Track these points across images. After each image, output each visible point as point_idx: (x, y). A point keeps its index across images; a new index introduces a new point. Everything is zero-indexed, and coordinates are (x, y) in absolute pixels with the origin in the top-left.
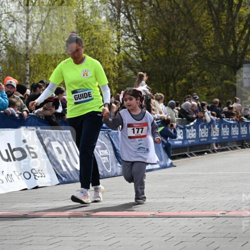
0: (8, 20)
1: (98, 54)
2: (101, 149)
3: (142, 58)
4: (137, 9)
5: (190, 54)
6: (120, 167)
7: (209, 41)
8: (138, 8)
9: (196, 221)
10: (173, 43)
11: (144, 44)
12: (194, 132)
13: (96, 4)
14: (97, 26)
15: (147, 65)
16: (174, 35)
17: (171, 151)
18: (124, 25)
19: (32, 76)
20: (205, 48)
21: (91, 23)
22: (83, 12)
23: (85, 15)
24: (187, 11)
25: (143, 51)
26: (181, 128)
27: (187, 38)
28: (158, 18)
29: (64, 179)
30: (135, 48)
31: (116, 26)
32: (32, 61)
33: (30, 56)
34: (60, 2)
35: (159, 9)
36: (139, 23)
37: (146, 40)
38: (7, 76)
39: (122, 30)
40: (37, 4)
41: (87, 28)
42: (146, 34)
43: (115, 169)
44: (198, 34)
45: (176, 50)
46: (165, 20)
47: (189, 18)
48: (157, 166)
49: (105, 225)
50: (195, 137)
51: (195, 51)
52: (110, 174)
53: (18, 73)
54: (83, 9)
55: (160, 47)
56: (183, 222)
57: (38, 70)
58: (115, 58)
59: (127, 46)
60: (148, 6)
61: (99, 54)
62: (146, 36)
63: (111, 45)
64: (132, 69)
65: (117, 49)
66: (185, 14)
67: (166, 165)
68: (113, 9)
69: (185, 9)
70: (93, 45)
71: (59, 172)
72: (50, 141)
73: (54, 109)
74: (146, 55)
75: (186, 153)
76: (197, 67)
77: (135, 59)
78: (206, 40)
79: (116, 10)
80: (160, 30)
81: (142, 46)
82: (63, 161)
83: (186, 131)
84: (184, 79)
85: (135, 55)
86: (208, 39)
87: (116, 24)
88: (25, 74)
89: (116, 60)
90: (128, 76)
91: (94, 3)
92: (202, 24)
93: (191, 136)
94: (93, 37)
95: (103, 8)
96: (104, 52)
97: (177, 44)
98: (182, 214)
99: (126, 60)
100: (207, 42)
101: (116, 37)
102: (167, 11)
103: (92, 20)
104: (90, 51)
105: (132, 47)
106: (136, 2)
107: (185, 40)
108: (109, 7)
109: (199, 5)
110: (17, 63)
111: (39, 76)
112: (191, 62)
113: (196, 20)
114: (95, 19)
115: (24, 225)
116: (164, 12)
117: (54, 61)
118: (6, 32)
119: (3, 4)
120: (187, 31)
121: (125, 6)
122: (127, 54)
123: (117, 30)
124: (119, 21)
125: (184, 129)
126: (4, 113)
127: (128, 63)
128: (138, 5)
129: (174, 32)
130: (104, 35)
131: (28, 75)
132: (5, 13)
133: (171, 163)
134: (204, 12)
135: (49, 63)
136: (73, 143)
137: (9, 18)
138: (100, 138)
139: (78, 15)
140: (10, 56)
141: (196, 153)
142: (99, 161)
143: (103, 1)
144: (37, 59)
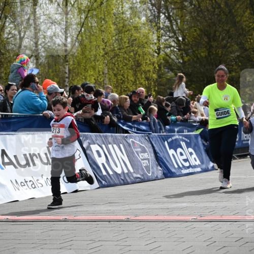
0: (47, 22)
1: (137, 55)
2: (141, 152)
3: (183, 60)
4: (177, 10)
5: (232, 55)
6: (160, 170)
7: (252, 41)
8: (178, 8)
9: (238, 226)
10: (214, 44)
11: (185, 44)
13: (136, 5)
14: (137, 27)
15: (188, 66)
16: (215, 35)
18: (164, 26)
19: (71, 79)
20: (248, 48)
21: (130, 23)
22: (123, 13)
23: (124, 16)
24: (228, 11)
25: (183, 52)
27: (229, 38)
28: (199, 18)
29: (103, 182)
30: (175, 49)
31: (156, 27)
32: (71, 63)
33: (69, 58)
34: (99, 3)
35: (200, 9)
36: (179, 24)
37: (186, 40)
38: (46, 78)
39: (162, 31)
40: (76, 6)
41: (126, 30)
42: (186, 35)
43: (156, 173)
44: (240, 34)
45: (217, 51)
46: (206, 20)
47: (231, 18)
48: (199, 169)
49: (146, 229)
50: (237, 140)
51: (237, 51)
52: (151, 177)
53: (57, 76)
54: (122, 10)
55: (201, 47)
56: (225, 226)
57: (77, 73)
58: (155, 60)
59: (167, 48)
60: (189, 6)
61: (139, 55)
62: (187, 37)
63: (151, 46)
64: (172, 70)
65: (157, 50)
66: (227, 14)
67: (208, 168)
68: (153, 9)
69: (227, 9)
70: (132, 46)
71: (99, 176)
72: (90, 144)
73: (93, 112)
74: (187, 56)
76: (239, 68)
77: (176, 61)
78: (249, 40)
79: (156, 10)
80: (201, 30)
81: (182, 46)
82: (103, 164)
85: (176, 56)
86: (250, 39)
87: (156, 25)
88: (64, 77)
89: (156, 62)
90: (168, 77)
91: (133, 4)
92: (245, 23)
94: (133, 38)
95: (142, 9)
96: (144, 53)
97: (218, 44)
98: (224, 218)
99: (166, 61)
100: (249, 43)
101: (156, 38)
102: (208, 10)
103: (131, 21)
104: (130, 52)
105: (172, 48)
106: (176, 2)
107: (227, 41)
108: (149, 8)
109: (242, 4)
110: (55, 65)
111: (78, 79)
112: (233, 63)
113: (237, 20)
114: (135, 20)
115: (64, 229)
116: (205, 12)
117: (93, 63)
118: (45, 34)
119: (42, 5)
120: (228, 31)
121: (165, 6)
122: (167, 55)
123: (157, 31)
124: (158, 21)
126: (44, 115)
127: (168, 64)
128: (179, 5)
129: (215, 32)
130: (144, 36)
131: (67, 78)
132: (44, 15)
133: (213, 167)
134: (246, 11)
135: (88, 65)
136: (113, 146)
137: (48, 20)
138: (140, 141)
139: (118, 16)
140: (49, 58)
141: (238, 156)
142: (139, 164)
143: (143, 2)
144: (76, 61)
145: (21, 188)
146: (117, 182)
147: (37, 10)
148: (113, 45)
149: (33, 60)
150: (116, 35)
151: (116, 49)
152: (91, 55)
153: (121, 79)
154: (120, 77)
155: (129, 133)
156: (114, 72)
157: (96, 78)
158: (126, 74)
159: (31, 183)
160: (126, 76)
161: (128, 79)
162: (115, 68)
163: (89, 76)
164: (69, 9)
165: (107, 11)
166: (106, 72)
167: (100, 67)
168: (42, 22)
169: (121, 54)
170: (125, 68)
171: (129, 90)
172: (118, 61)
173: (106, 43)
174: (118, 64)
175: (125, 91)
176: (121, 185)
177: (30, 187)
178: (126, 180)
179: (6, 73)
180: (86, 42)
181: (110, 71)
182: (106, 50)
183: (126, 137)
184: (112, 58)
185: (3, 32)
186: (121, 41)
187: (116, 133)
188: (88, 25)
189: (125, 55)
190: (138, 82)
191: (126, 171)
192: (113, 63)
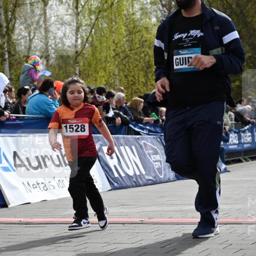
0: (57, 23)
2: (153, 154)
12: (249, 136)
13: (146, 6)
14: (148, 28)
17: (225, 156)
21: (140, 24)
22: (133, 14)
23: (134, 16)
24: (240, 12)
26: (235, 132)
29: (116, 184)
32: (81, 64)
33: (80, 60)
34: (110, 4)
40: (86, 7)
41: (137, 31)
43: (168, 175)
44: (252, 35)
47: (243, 18)
49: (160, 232)
50: (251, 141)
51: (249, 52)
52: (163, 179)
54: (133, 11)
57: (87, 74)
66: (238, 14)
68: (163, 10)
69: (238, 10)
70: (143, 47)
71: (111, 178)
72: (101, 146)
73: (105, 113)
75: (240, 158)
79: (166, 11)
82: (115, 166)
83: (241, 135)
84: (237, 81)
91: (144, 4)
93: (246, 140)
94: (144, 39)
95: (153, 10)
98: (239, 220)
103: (142, 22)
104: (141, 53)
108: (159, 9)
109: (253, 5)
110: (66, 66)
111: (89, 80)
113: (249, 20)
114: (146, 21)
117: (104, 64)
119: (52, 6)
121: (176, 7)
125: (238, 133)
132: (54, 16)
133: (225, 169)
135: (99, 66)
136: (125, 148)
137: (58, 21)
138: (152, 142)
139: (128, 17)
140: (59, 59)
141: (250, 158)
142: (151, 166)
143: (153, 3)
144: (86, 62)
145: (33, 190)
146: (129, 184)
147: (47, 11)
148: (124, 47)
149: (43, 62)
150: (127, 36)
151: (127, 50)
152: (101, 57)
153: (132, 81)
154: (130, 78)
155: (140, 135)
156: (125, 74)
157: (107, 80)
158: (137, 75)
159: (43, 185)
160: (136, 78)
161: (139, 81)
162: (126, 70)
163: (100, 77)
164: (79, 10)
165: (118, 12)
166: (117, 73)
167: (111, 68)
168: (53, 23)
169: (131, 55)
170: (136, 69)
171: (140, 92)
172: (128, 62)
173: (116, 44)
174: (129, 65)
175: (135, 92)
176: (133, 187)
177: (42, 189)
178: (139, 182)
179: (16, 75)
180: (96, 43)
181: (120, 72)
182: (116, 51)
183: (138, 139)
184: (123, 59)
185: (14, 33)
186: (132, 42)
187: (128, 134)
188: (99, 26)
189: (136, 56)
190: (149, 84)
191: (138, 173)
192: (123, 64)
